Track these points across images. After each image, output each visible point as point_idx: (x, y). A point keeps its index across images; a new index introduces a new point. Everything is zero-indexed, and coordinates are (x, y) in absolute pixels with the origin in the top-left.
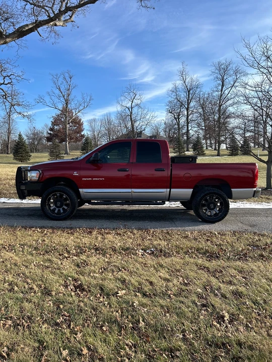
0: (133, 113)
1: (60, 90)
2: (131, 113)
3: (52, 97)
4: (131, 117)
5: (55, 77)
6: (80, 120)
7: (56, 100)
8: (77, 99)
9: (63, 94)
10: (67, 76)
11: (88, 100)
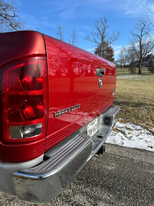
0: (142, 39)
1: (99, 30)
2: (141, 40)
3: (94, 35)
4: (140, 42)
5: (97, 22)
6: (112, 49)
7: (96, 37)
8: (109, 35)
9: (101, 32)
10: (103, 20)
11: (117, 35)
